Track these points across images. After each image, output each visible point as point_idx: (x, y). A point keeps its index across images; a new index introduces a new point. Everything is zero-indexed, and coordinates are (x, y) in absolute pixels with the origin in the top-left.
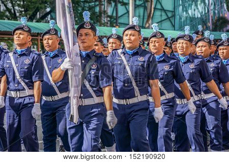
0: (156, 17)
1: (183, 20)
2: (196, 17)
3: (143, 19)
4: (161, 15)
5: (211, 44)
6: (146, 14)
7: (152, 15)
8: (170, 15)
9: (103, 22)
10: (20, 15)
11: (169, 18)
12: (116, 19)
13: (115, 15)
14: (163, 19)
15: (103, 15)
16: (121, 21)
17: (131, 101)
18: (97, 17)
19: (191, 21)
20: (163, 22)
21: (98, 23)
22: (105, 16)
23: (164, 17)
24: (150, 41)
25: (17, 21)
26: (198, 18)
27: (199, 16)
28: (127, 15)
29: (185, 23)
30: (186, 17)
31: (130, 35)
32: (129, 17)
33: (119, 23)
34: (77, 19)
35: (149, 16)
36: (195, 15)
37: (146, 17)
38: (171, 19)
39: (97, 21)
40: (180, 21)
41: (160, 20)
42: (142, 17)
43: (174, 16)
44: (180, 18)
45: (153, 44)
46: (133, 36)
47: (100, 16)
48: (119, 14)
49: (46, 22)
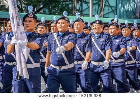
0: (105, 10)
1: (121, 12)
2: (129, 10)
3: (98, 11)
4: (108, 9)
5: (118, 28)
6: (99, 9)
7: (103, 9)
8: (114, 9)
9: (74, 13)
10: (25, 9)
11: (113, 11)
12: (82, 12)
13: (81, 9)
14: (109, 11)
15: (74, 9)
16: (84, 12)
17: (64, 68)
18: (70, 10)
19: (127, 13)
20: (109, 13)
21: (71, 14)
22: (75, 10)
23: (110, 10)
24: (75, 24)
25: (23, 13)
26: (130, 11)
27: (131, 10)
28: (88, 9)
29: (123, 14)
30: (124, 10)
31: (62, 23)
32: (89, 10)
33: (84, 14)
34: (58, 12)
35: (101, 10)
36: (128, 9)
37: (99, 10)
38: (114, 11)
39: (70, 13)
40: (120, 13)
41: (108, 12)
42: (97, 11)
43: (116, 10)
44: (120, 11)
45: (76, 26)
46: (63, 23)
47: (72, 10)
48: (84, 9)
49: (40, 14)
